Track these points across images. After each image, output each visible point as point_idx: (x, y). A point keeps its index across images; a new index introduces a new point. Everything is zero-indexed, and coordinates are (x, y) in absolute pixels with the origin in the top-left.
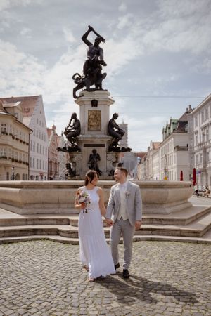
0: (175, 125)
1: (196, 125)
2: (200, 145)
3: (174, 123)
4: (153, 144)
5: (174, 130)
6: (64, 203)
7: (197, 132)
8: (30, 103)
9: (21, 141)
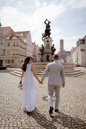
0: (81, 41)
4: (73, 48)
6: (40, 68)
8: (26, 34)
9: (23, 48)
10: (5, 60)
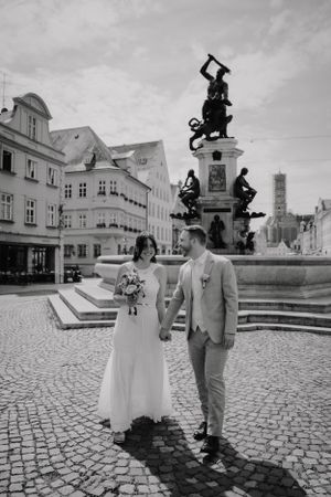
4: (323, 202)
9: (136, 203)
10: (62, 244)
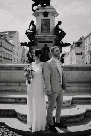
0: (76, 44)
1: (86, 43)
2: (88, 52)
3: (75, 43)
5: (75, 46)
7: (87, 47)
8: (13, 34)
